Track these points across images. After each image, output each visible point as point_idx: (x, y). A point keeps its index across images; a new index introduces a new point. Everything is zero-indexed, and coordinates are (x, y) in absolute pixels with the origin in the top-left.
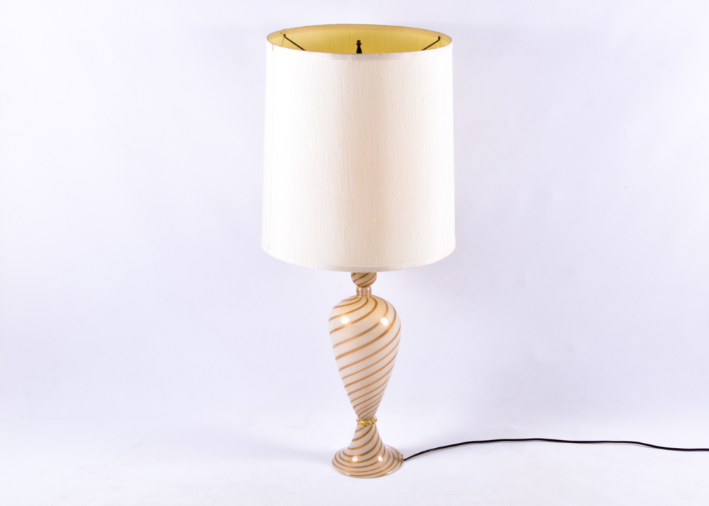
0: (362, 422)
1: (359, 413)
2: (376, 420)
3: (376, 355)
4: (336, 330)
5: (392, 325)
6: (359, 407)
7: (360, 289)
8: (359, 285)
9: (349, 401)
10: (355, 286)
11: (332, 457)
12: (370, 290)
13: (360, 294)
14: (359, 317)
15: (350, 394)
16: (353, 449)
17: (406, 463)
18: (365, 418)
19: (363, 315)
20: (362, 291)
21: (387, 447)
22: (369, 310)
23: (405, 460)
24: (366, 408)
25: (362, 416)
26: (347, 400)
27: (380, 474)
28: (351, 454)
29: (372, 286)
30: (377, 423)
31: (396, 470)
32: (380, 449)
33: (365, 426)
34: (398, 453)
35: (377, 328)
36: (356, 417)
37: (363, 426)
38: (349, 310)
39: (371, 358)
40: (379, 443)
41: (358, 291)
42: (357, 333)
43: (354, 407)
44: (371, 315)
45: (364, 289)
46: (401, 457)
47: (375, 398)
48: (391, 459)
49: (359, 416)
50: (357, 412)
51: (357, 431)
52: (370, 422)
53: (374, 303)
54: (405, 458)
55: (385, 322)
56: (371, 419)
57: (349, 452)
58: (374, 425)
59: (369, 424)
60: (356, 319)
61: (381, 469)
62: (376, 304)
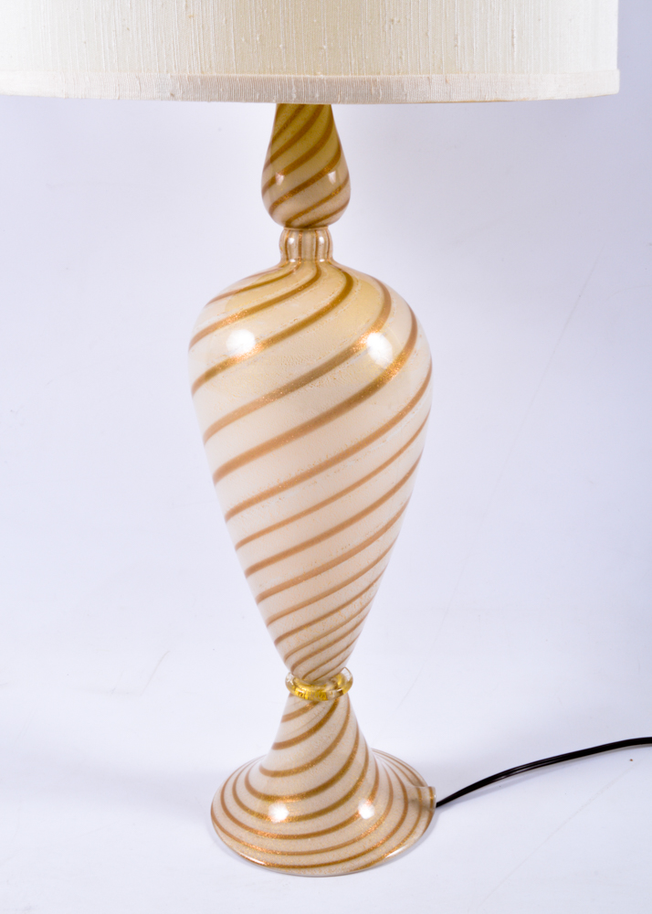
0: (305, 690)
1: (294, 659)
2: (350, 683)
3: (349, 462)
4: (210, 374)
5: (401, 359)
6: (292, 642)
7: (292, 240)
8: (288, 224)
9: (262, 623)
10: (274, 230)
11: (212, 795)
12: (329, 244)
13: (295, 253)
14: (289, 324)
15: (262, 598)
16: (276, 774)
17: (445, 816)
18: (314, 675)
19: (302, 317)
20: (300, 244)
21: (382, 763)
22: (326, 301)
23: (440, 804)
24: (317, 645)
25: (302, 669)
26: (255, 616)
27: (363, 860)
28: (270, 792)
29: (333, 229)
30: (352, 693)
31: (416, 844)
32: (363, 775)
33: (315, 703)
34: (418, 783)
35: (352, 361)
36: (283, 672)
37: (306, 703)
38: (256, 303)
39: (330, 471)
40: (359, 758)
41: (286, 248)
42: (284, 380)
43: (278, 641)
44: (330, 318)
45: (308, 237)
46: (427, 797)
47: (346, 612)
48: (398, 806)
49: (293, 668)
50: (286, 658)
51: (288, 718)
52: (328, 689)
53: (339, 284)
54: (439, 797)
55: (379, 348)
56: (332, 680)
57: (261, 783)
58: (342, 700)
59: (326, 696)
60: (279, 329)
61: (366, 844)
62: (349, 284)
